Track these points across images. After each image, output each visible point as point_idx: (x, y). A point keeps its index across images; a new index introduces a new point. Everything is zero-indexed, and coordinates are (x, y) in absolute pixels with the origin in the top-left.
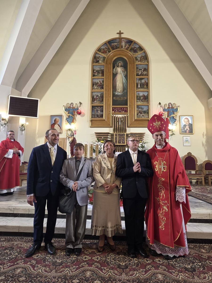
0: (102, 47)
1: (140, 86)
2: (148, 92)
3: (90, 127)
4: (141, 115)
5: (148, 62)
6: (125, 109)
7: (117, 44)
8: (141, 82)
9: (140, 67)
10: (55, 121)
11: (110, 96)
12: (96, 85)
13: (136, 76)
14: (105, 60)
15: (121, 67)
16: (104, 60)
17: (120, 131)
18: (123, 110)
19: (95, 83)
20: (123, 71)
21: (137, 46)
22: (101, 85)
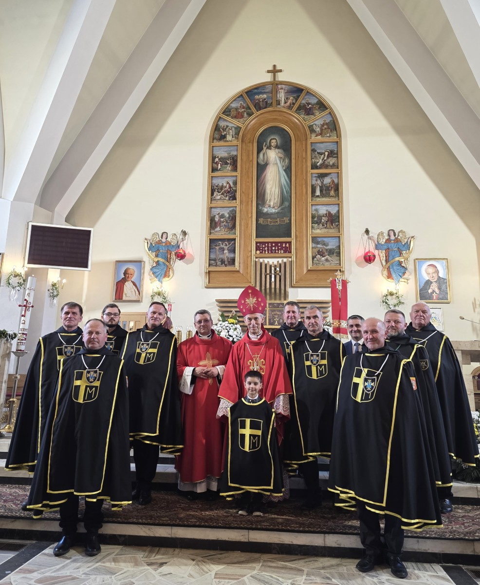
0: (234, 105)
1: (321, 191)
2: (338, 204)
3: (205, 287)
4: (323, 259)
5: (339, 136)
6: (286, 245)
7: (268, 98)
8: (322, 183)
9: (321, 148)
10: (125, 274)
11: (250, 216)
12: (219, 192)
13: (312, 169)
14: (241, 134)
15: (277, 150)
16: (237, 134)
17: (273, 296)
18: (280, 248)
19: (217, 186)
20: (281, 158)
21: (314, 101)
22: (231, 190)
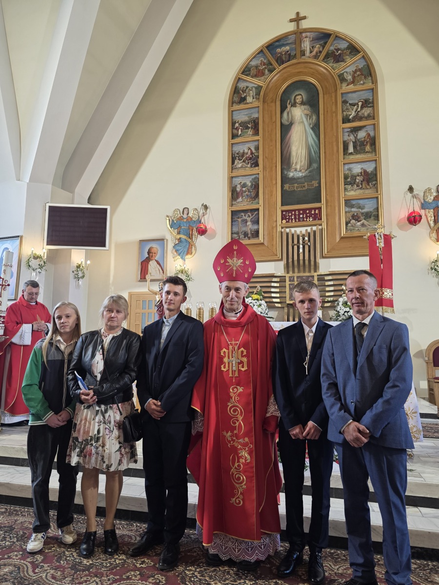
0: (253, 63)
1: (355, 147)
2: (376, 160)
4: (359, 224)
5: (375, 82)
6: (315, 211)
7: (291, 49)
8: (356, 138)
9: (353, 98)
10: (149, 253)
11: (274, 182)
12: (240, 160)
13: (343, 123)
14: (262, 93)
15: (303, 107)
16: (258, 94)
17: (302, 268)
18: (308, 215)
19: (238, 154)
20: (307, 115)
21: (343, 45)
22: (253, 156)
